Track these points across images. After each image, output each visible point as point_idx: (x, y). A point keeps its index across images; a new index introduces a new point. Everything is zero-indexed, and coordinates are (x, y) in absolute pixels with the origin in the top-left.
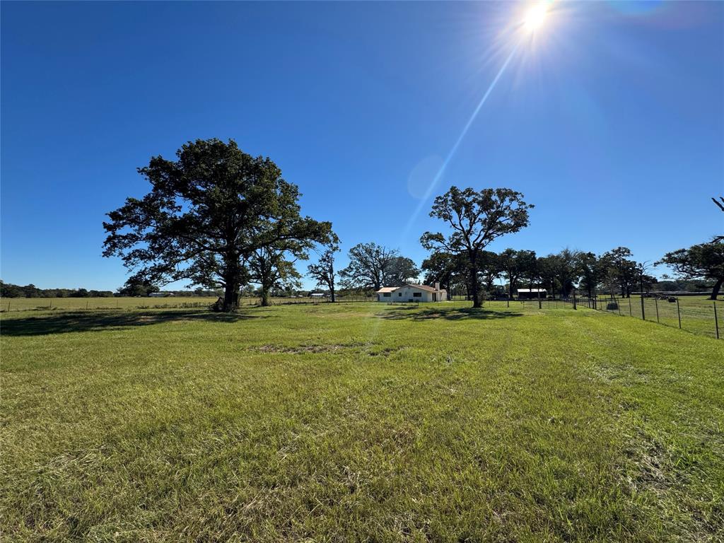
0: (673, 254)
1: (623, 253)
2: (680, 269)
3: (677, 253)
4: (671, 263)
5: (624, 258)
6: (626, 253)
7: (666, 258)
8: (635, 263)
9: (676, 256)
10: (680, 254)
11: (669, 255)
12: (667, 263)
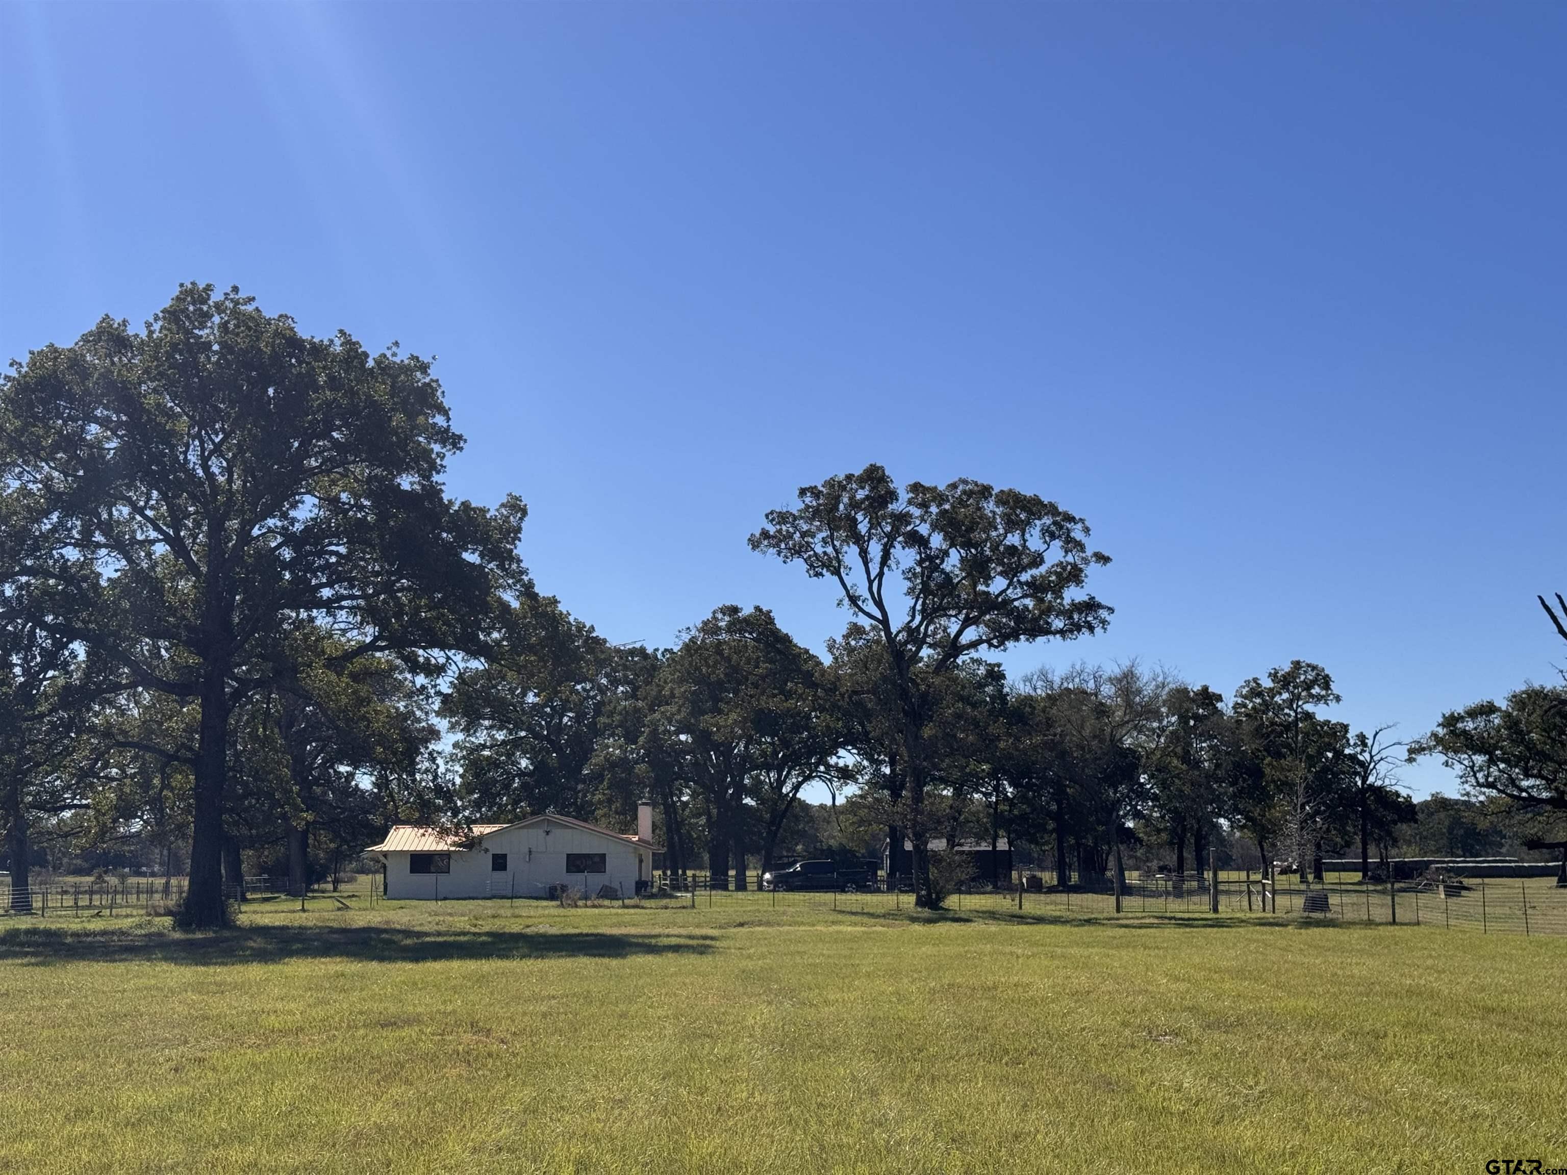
0: (1461, 718)
1: (1308, 686)
2: (1480, 775)
3: (1473, 713)
4: (1456, 752)
5: (1309, 707)
6: (1316, 690)
7: (1441, 731)
8: (1345, 728)
9: (1470, 725)
10: (1481, 722)
11: (1451, 721)
12: (1446, 750)
